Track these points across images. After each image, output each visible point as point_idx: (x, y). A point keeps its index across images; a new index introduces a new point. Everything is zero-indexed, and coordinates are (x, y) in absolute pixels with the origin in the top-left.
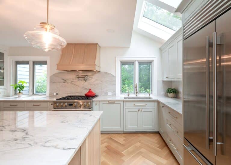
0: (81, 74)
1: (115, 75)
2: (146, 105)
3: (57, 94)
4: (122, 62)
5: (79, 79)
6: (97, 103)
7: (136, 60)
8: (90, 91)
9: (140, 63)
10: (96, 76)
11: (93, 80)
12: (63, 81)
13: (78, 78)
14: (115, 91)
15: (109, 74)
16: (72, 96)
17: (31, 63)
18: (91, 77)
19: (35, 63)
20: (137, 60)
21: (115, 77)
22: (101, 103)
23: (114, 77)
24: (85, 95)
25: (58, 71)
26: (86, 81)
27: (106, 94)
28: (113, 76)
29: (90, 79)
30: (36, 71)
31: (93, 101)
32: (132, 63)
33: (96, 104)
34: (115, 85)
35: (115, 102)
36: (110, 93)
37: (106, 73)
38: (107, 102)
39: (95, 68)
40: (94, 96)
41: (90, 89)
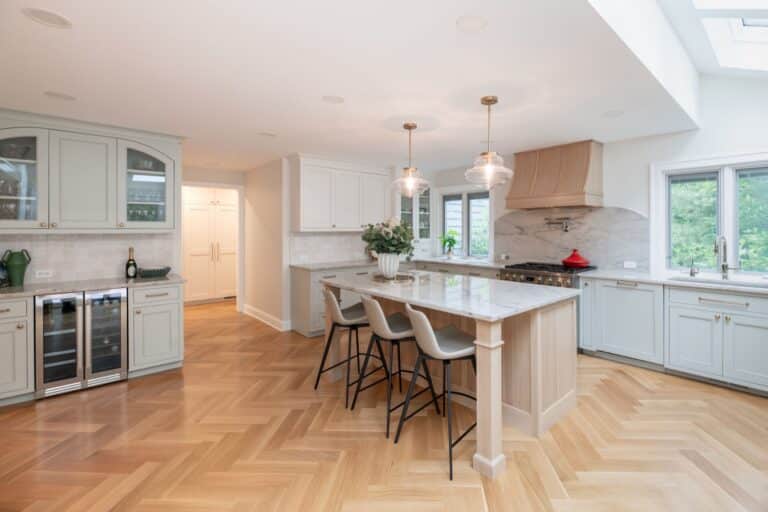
0: (556, 215)
1: (645, 215)
2: (747, 305)
3: (507, 258)
4: (670, 176)
5: (552, 226)
6: (589, 283)
7: (724, 166)
8: (575, 255)
9: (742, 172)
10: (590, 220)
11: (584, 228)
12: (516, 230)
13: (550, 223)
14: (648, 259)
15: (626, 211)
16: (535, 264)
17: (465, 197)
18: (579, 220)
19: (471, 196)
20: (729, 165)
21: (647, 220)
22: (598, 284)
23: (644, 221)
24: (561, 264)
25: (507, 211)
26: (566, 231)
27: (619, 265)
28: (641, 218)
29: (576, 225)
30: (473, 209)
31: (579, 277)
32: (712, 175)
33: (586, 284)
34: (646, 241)
35: (636, 285)
36: (630, 264)
37: (620, 210)
38: (615, 284)
39: (583, 199)
40: (586, 267)
41: (575, 251)
